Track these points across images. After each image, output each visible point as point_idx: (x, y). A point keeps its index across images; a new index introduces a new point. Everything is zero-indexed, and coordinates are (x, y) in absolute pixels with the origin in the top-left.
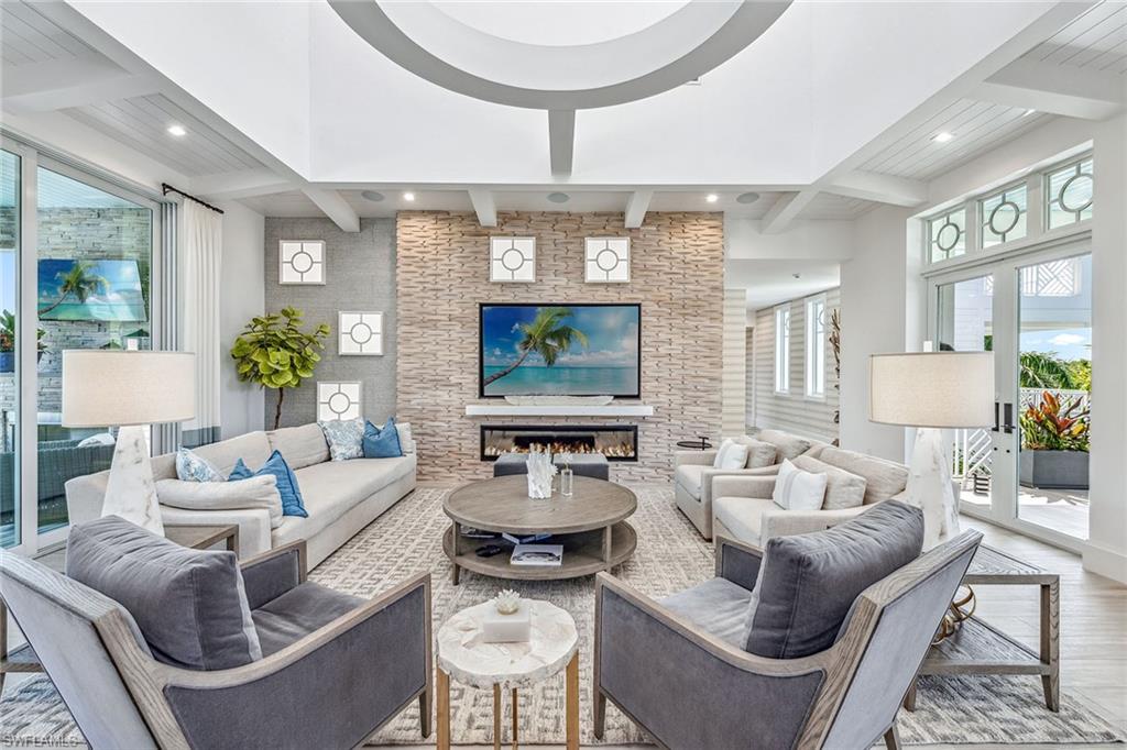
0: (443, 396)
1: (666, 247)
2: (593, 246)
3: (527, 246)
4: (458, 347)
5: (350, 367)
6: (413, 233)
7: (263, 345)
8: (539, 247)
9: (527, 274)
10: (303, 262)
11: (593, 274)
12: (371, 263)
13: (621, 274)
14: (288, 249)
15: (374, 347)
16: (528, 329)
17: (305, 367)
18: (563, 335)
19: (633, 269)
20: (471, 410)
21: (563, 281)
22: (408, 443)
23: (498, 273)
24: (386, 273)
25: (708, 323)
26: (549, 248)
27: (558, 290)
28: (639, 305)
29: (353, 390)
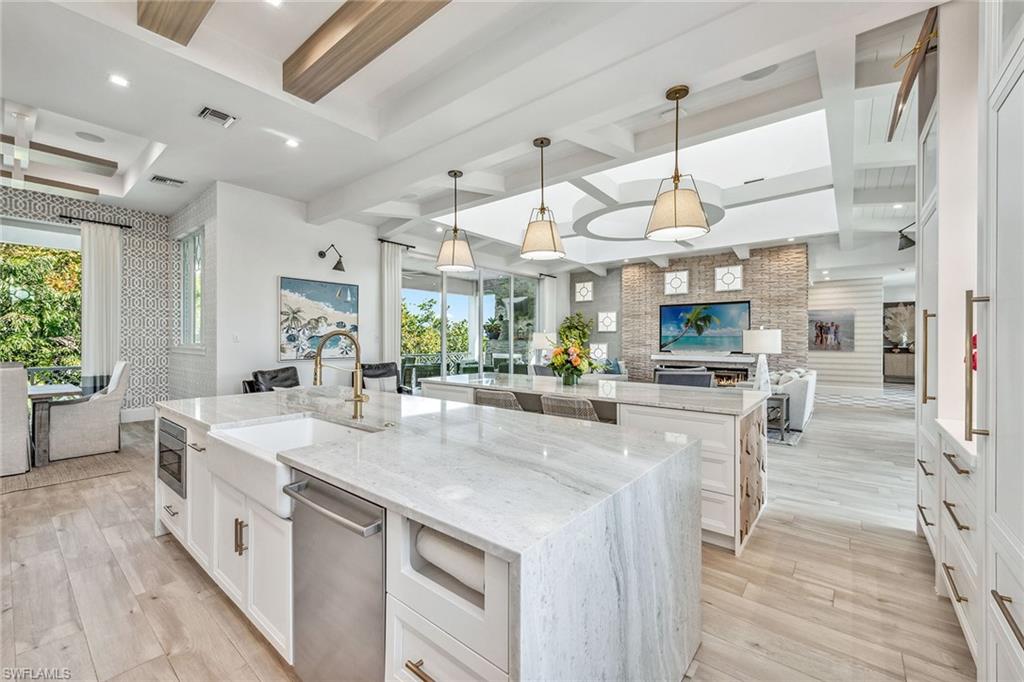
0: (643, 350)
1: (766, 267)
2: (720, 272)
3: (684, 275)
4: (650, 326)
5: (603, 337)
6: (629, 274)
7: (569, 328)
8: (690, 275)
9: (684, 289)
10: (585, 292)
11: (720, 286)
12: (612, 290)
13: (738, 285)
14: (579, 286)
15: (613, 328)
16: (688, 316)
17: (584, 337)
18: (707, 319)
19: (745, 282)
20: (653, 357)
21: (703, 291)
22: (623, 369)
23: (669, 290)
24: (618, 294)
25: (796, 310)
26: (696, 275)
27: (702, 296)
28: (749, 302)
29: (604, 347)
